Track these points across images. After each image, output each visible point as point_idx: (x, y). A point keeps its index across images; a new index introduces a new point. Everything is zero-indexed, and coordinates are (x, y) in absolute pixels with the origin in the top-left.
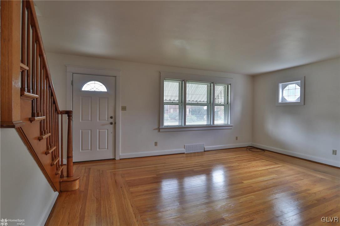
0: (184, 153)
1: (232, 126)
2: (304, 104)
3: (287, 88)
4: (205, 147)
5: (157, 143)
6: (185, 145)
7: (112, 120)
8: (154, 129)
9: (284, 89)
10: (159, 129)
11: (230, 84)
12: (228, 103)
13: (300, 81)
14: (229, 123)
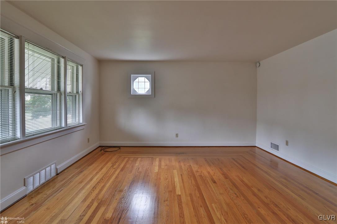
1: (84, 125)
2: (155, 97)
3: (137, 80)
4: (58, 167)
9: (135, 81)
11: (82, 65)
12: (77, 92)
13: (150, 75)
14: (81, 121)
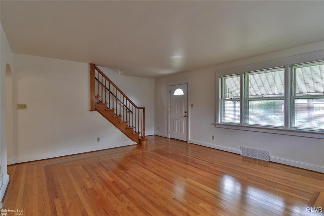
0: (240, 155)
4: (271, 156)
5: (214, 137)
6: (242, 146)
7: (186, 114)
8: (212, 124)
10: (215, 124)
